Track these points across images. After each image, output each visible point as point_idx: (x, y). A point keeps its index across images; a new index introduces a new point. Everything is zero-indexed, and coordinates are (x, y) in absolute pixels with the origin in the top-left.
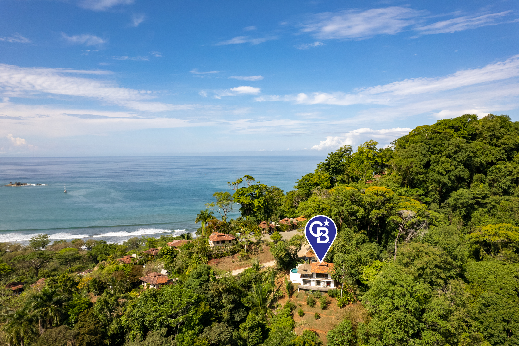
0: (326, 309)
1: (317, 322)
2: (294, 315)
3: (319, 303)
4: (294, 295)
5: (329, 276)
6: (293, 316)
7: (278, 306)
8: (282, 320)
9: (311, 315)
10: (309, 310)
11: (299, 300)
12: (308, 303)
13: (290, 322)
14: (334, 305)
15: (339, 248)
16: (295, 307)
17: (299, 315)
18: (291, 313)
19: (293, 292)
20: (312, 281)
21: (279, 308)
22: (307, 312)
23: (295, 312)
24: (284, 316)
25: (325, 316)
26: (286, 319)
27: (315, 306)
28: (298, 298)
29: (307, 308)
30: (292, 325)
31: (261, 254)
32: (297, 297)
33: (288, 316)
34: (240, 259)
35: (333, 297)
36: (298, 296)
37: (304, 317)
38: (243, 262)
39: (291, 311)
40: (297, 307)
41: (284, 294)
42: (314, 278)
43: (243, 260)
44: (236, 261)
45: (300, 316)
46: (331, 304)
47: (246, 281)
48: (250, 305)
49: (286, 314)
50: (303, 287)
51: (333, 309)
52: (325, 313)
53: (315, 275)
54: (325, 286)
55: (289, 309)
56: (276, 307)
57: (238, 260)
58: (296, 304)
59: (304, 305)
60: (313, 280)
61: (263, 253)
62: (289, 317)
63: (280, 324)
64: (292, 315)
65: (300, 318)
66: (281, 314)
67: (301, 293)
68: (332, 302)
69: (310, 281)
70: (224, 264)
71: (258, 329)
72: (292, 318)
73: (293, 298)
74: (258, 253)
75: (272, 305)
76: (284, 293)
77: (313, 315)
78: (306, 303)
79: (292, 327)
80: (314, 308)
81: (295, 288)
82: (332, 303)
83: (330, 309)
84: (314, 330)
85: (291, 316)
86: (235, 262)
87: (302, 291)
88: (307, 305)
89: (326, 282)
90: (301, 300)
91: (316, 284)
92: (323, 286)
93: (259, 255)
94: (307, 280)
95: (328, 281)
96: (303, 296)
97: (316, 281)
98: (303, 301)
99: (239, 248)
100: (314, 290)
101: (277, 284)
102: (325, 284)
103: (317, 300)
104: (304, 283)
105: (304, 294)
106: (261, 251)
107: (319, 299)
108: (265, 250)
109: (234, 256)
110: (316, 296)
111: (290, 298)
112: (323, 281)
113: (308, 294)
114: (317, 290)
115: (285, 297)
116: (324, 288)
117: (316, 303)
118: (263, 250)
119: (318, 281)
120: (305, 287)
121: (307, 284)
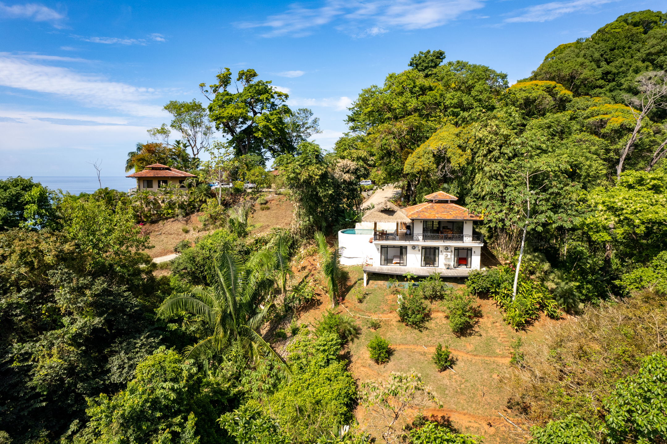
0: (470, 334)
1: (446, 381)
2: (353, 359)
3: (441, 315)
4: (352, 297)
5: (468, 230)
6: (350, 362)
7: (295, 332)
8: (306, 376)
9: (417, 356)
10: (409, 338)
11: (368, 310)
12: (404, 317)
13: (336, 386)
14: (491, 320)
15: (493, 146)
16: (357, 332)
17: (371, 358)
18: (342, 353)
19: (348, 289)
20: (409, 249)
21: (299, 337)
22: (402, 347)
23: (357, 347)
24: (313, 363)
25: (470, 357)
26: (323, 371)
27: (427, 324)
28: (363, 306)
29: (398, 332)
30: (347, 395)
31: (261, 212)
32: (360, 301)
33: (328, 362)
34: (205, 225)
35: (484, 294)
36: (364, 297)
37: (391, 364)
38: (213, 232)
39: (342, 345)
40: (364, 330)
41: (318, 298)
42: (418, 240)
43: (211, 227)
44: (194, 229)
45: (377, 361)
46: (481, 316)
47: (198, 259)
48: (192, 329)
49: (321, 355)
50: (382, 269)
51: (491, 333)
52: (470, 348)
53: (418, 230)
54: (452, 264)
55: (334, 336)
56: (289, 335)
57: (201, 226)
58: (358, 323)
59: (387, 323)
60: (414, 247)
61: (268, 209)
62: (335, 365)
63: (297, 393)
64: (346, 358)
65: (376, 366)
66: (302, 354)
67: (375, 290)
68: (484, 310)
69: (402, 250)
70: (163, 237)
71: (186, 419)
72: (346, 368)
73: (347, 304)
74: (255, 211)
75: (278, 330)
76: (319, 295)
77: (424, 354)
78: (394, 317)
79: (347, 405)
80: (425, 332)
81: (353, 277)
82: (484, 314)
83: (484, 334)
84: (440, 415)
85: (342, 363)
86: (192, 232)
87: (379, 282)
88: (399, 321)
89: (456, 251)
90: (376, 309)
91: (423, 258)
92: (446, 265)
93: (255, 214)
94: (394, 247)
95: (463, 248)
96: (384, 296)
97: (423, 250)
98: (383, 312)
99: (203, 195)
100: (415, 277)
101: (299, 271)
102: (451, 258)
103: (432, 305)
104: (383, 257)
105: (385, 290)
106: (262, 204)
107: (437, 303)
108: (273, 202)
109: (190, 217)
110: (429, 293)
111: (338, 304)
112: (447, 248)
113: (399, 289)
114: (424, 277)
115: (321, 303)
116: (449, 270)
117: (432, 316)
118: (266, 203)
119: (428, 250)
120: (388, 270)
121: (392, 260)
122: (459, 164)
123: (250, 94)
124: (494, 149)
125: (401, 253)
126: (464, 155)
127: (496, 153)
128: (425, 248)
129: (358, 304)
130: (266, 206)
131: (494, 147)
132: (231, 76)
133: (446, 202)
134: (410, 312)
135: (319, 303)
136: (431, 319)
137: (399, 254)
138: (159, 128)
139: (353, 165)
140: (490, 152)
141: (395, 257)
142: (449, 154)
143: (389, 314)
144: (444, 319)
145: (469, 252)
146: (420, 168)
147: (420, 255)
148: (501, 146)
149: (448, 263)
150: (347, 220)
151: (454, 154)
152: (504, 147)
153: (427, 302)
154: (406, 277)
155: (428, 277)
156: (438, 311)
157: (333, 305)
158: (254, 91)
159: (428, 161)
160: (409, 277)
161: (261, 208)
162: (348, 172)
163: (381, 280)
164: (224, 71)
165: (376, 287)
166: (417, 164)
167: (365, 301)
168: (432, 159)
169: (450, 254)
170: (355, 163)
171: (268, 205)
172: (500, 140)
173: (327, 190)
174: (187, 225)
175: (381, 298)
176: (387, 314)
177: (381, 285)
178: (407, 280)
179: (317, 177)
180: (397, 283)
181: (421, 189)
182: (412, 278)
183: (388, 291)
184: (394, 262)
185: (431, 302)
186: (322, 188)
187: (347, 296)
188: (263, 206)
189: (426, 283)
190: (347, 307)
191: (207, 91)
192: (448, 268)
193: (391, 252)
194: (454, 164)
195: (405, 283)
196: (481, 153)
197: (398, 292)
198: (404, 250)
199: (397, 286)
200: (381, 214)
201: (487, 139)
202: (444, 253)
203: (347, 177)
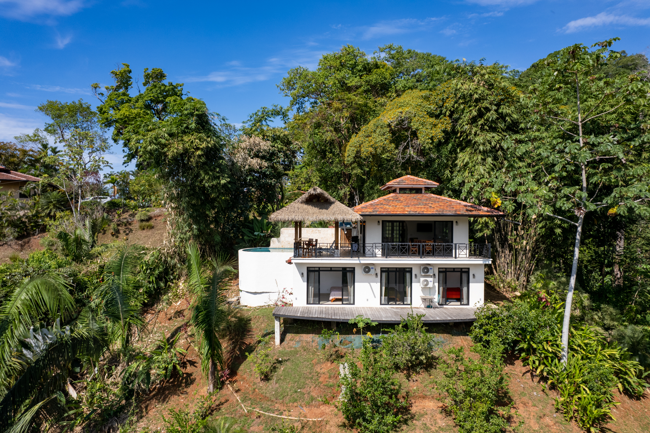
3: (431, 405)
4: (250, 367)
5: (461, 235)
11: (280, 397)
12: (355, 418)
15: (486, 104)
20: (358, 273)
31: (140, 232)
32: (266, 378)
36: (274, 369)
42: (374, 255)
50: (309, 311)
53: (374, 237)
54: (436, 298)
60: (367, 269)
61: (152, 227)
67: (296, 352)
69: (346, 276)
73: (239, 384)
74: (131, 230)
78: (333, 415)
81: (257, 329)
82: (515, 398)
87: (304, 336)
88: (344, 425)
89: (441, 274)
90: (295, 395)
91: (384, 288)
92: (424, 300)
93: (131, 236)
94: (331, 269)
95: (454, 270)
96: (313, 365)
97: (384, 275)
98: (311, 402)
99: (52, 207)
100: (374, 324)
101: (170, 319)
102: (434, 287)
103: (411, 383)
104: (312, 289)
105: (314, 353)
106: (142, 221)
107: (419, 378)
108: (159, 218)
109: (30, 240)
110: (404, 358)
111: (223, 383)
112: (426, 269)
113: (342, 349)
114: (391, 325)
115: (192, 381)
116: (432, 310)
117: (414, 410)
118: (150, 219)
119: (392, 275)
120: (321, 312)
121: (328, 295)
122: (432, 139)
123: (152, 95)
124: (488, 110)
125: (345, 282)
126: (440, 125)
127: (492, 115)
128: (386, 271)
129: (262, 384)
130: (147, 224)
131: (488, 105)
132: (131, 75)
133: (418, 191)
134: (367, 407)
135: (189, 380)
136: (412, 418)
137: (340, 284)
138: (31, 134)
139: (265, 146)
140: (481, 114)
141: (334, 289)
142: (414, 125)
143: (323, 408)
144: (439, 416)
145: (464, 276)
146: (371, 149)
147: (379, 284)
148: (498, 105)
149: (429, 297)
150: (256, 233)
151: (422, 124)
152: (502, 106)
153: (399, 377)
154: (355, 325)
155: (398, 324)
156: (424, 397)
157: (211, 386)
158: (159, 91)
159: (383, 138)
160: (361, 325)
161: (140, 227)
162: (256, 156)
163: (308, 332)
164: (123, 69)
165: (298, 346)
166: (366, 144)
167: (275, 378)
168: (389, 135)
169: (431, 279)
170: (269, 143)
171: (152, 223)
172: (497, 95)
173: (218, 178)
174: (21, 251)
175: (306, 371)
176: (318, 407)
177: (308, 342)
178: (358, 332)
179: (199, 152)
180: (338, 338)
181: (372, 188)
182: (369, 328)
183: (321, 354)
184: (331, 298)
185: (408, 377)
186: (208, 174)
187: (242, 367)
188: (144, 223)
189: (394, 336)
190: (237, 391)
191: (102, 94)
192: (429, 307)
193: (326, 280)
194: (423, 140)
195: (352, 337)
196: (466, 117)
197: (339, 356)
198: (349, 275)
199: (337, 344)
200: (305, 206)
201: (477, 93)
202: (422, 279)
203: (255, 162)
